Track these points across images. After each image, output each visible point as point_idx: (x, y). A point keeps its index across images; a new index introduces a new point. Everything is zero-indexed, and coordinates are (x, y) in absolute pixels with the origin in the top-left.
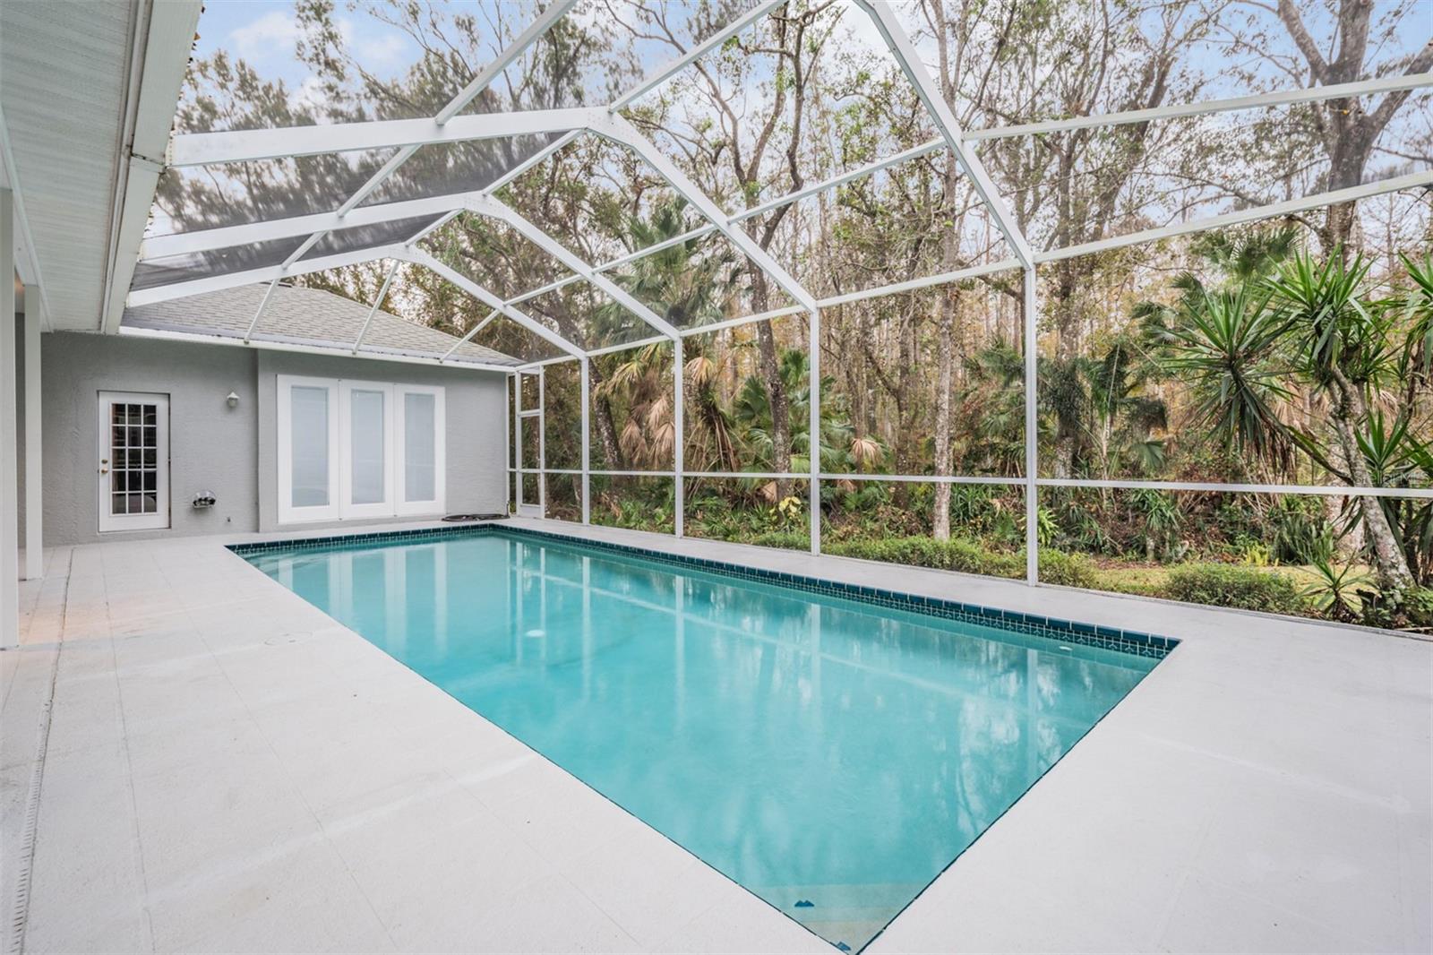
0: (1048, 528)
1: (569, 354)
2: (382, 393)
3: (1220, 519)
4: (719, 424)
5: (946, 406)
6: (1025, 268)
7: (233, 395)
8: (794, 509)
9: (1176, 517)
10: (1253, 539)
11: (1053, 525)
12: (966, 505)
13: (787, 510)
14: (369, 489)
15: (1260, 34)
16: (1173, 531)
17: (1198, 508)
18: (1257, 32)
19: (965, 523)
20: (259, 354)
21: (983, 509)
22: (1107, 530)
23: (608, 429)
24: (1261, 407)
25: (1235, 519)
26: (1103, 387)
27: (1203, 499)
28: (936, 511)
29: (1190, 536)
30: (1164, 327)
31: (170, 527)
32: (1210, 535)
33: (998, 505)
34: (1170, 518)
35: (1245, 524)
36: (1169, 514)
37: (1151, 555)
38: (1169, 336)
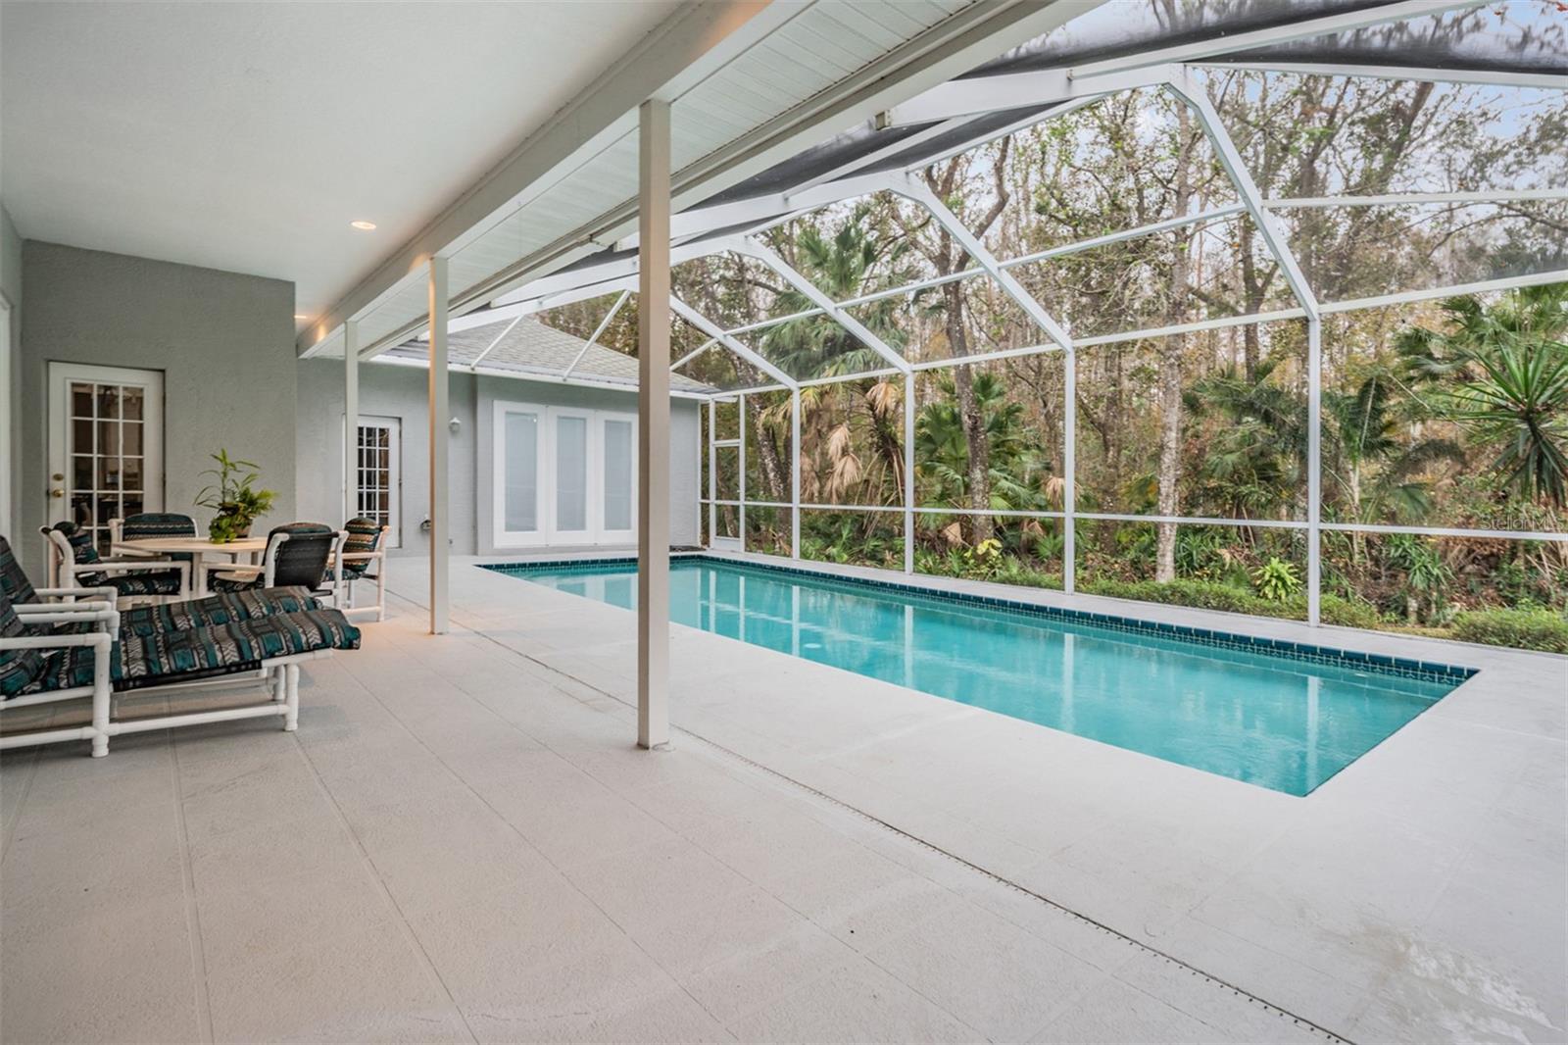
0: (1289, 583)
1: (780, 383)
2: (584, 420)
3: (1497, 580)
4: (898, 457)
5: (1172, 445)
6: (1310, 318)
7: (455, 420)
8: (995, 553)
9: (1445, 576)
10: (1538, 605)
11: (1295, 581)
12: (1191, 554)
13: (987, 553)
14: (572, 517)
15: (1554, 27)
16: (1440, 592)
17: (1469, 568)
18: (1551, 25)
19: (1189, 575)
20: (479, 380)
21: (1210, 559)
22: (1358, 588)
23: (773, 460)
24: (1560, 459)
25: (1516, 580)
26: (1356, 426)
27: (1475, 558)
28: (1159, 560)
29: (1460, 598)
30: (1430, 356)
31: (400, 546)
32: (1485, 598)
33: (1227, 557)
34: (1438, 576)
35: (1529, 587)
36: (1436, 571)
37: (1413, 618)
38: (1436, 368)
